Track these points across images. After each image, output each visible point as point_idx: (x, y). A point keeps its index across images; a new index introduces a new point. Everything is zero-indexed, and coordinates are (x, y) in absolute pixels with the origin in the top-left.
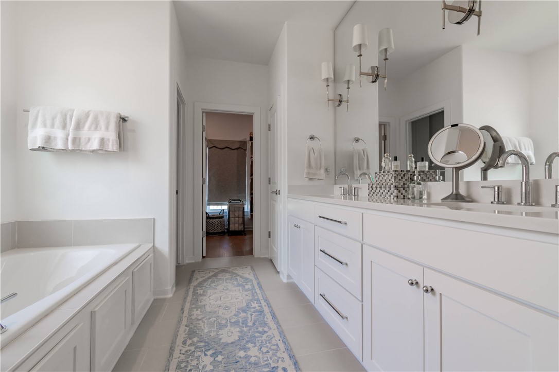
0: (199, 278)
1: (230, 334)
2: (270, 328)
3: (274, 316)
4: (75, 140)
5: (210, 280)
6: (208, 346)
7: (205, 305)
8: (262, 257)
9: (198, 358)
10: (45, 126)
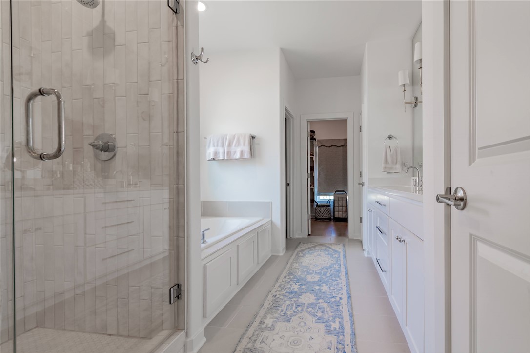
0: (302, 247)
1: (313, 278)
2: (341, 279)
3: (347, 273)
4: (228, 153)
5: (309, 249)
6: (298, 281)
7: (302, 262)
8: (355, 238)
9: (291, 285)
10: (214, 146)
